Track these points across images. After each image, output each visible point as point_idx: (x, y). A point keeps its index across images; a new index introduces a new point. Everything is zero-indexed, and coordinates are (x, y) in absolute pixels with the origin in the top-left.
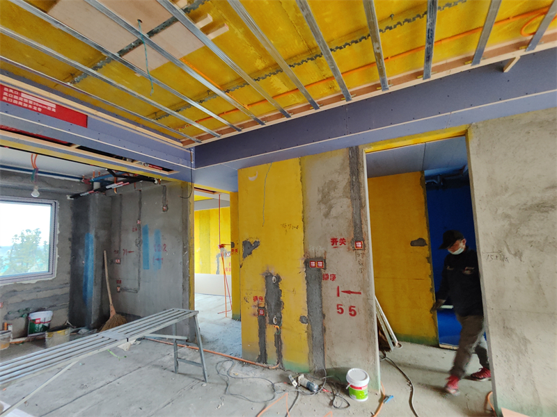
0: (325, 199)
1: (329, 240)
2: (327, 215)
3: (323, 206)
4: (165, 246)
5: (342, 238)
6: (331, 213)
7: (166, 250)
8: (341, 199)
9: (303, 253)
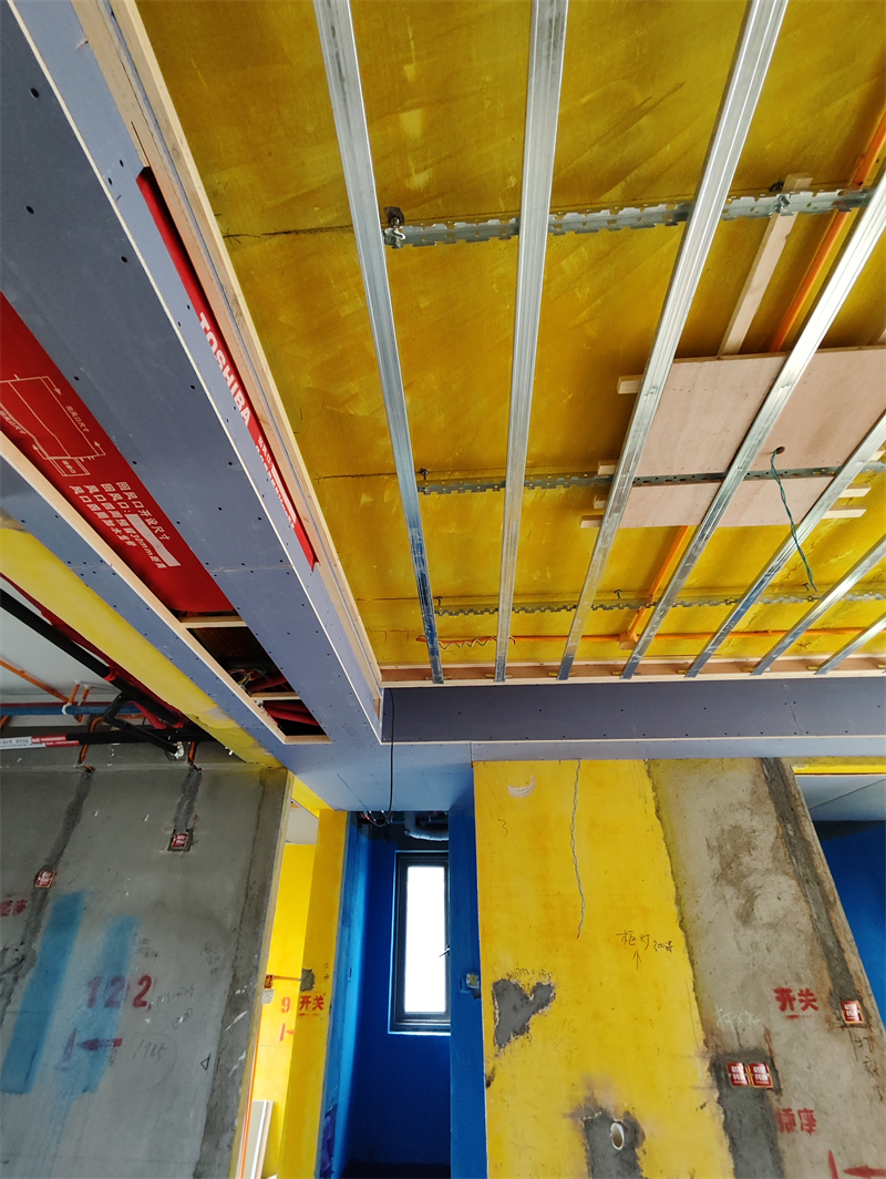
0: (730, 872)
1: (771, 995)
2: (746, 916)
3: (730, 892)
4: (145, 983)
5: (803, 988)
6: (757, 913)
7: (144, 1004)
8: (773, 878)
9: (701, 1035)
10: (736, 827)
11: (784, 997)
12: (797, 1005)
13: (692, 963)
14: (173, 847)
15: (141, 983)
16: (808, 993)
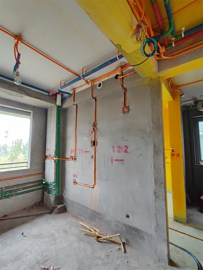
4: (126, 147)
7: (127, 152)
14: (124, 112)
15: (125, 147)
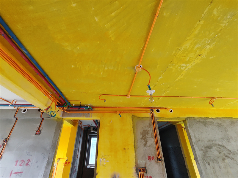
0: (144, 138)
1: (147, 158)
2: (145, 145)
3: (143, 141)
5: (153, 156)
6: (147, 144)
7: (28, 165)
8: (150, 138)
9: (135, 164)
10: (146, 130)
11: (149, 158)
12: (151, 159)
13: (135, 153)
14: (36, 134)
15: (28, 161)
16: (153, 157)
